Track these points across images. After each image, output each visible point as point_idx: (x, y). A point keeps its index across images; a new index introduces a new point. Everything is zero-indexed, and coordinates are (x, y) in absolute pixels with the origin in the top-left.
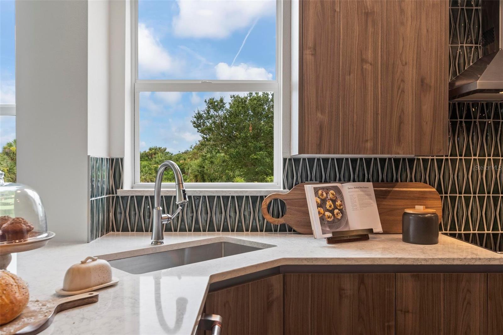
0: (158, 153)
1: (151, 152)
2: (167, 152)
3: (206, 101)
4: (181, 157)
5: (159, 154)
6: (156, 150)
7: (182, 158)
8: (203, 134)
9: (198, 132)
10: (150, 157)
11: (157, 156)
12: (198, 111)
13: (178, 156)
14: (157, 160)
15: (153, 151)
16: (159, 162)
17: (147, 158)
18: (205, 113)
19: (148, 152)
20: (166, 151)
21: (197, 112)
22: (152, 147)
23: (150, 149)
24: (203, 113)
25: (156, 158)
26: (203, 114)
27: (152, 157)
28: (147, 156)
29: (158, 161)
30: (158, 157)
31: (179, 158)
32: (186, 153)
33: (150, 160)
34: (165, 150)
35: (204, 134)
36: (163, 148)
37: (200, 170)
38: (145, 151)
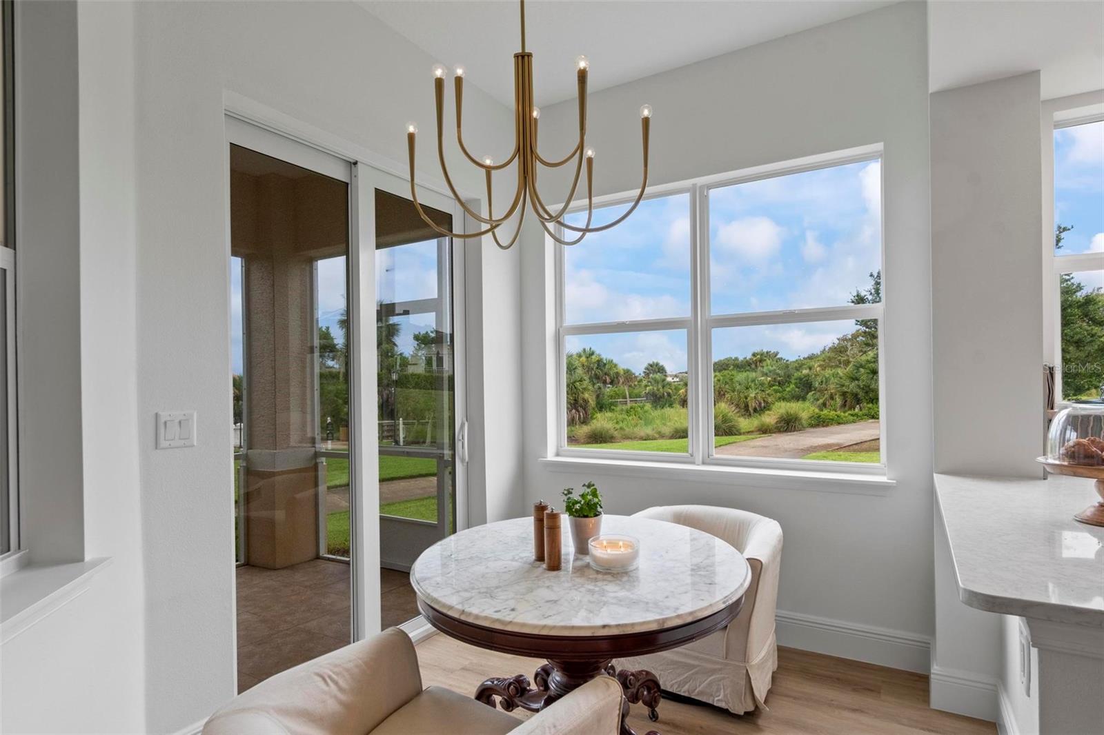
0: (765, 360)
1: (754, 359)
2: (779, 359)
3: (871, 275)
4: (804, 364)
5: (768, 362)
6: (762, 355)
7: (805, 366)
8: (864, 328)
9: (857, 324)
10: (753, 366)
11: (764, 364)
12: (858, 292)
13: (798, 364)
14: (765, 370)
15: (759, 356)
16: (769, 374)
17: (748, 368)
18: (871, 294)
19: (750, 359)
20: (778, 357)
21: (855, 294)
22: (756, 351)
23: (754, 355)
24: (866, 293)
25: (763, 367)
26: (865, 296)
27: (756, 366)
28: (749, 365)
29: (768, 372)
30: (767, 365)
31: (800, 367)
32: (811, 358)
33: (754, 370)
34: (777, 354)
35: (867, 328)
36: (772, 352)
37: (864, 385)
38: (745, 358)
